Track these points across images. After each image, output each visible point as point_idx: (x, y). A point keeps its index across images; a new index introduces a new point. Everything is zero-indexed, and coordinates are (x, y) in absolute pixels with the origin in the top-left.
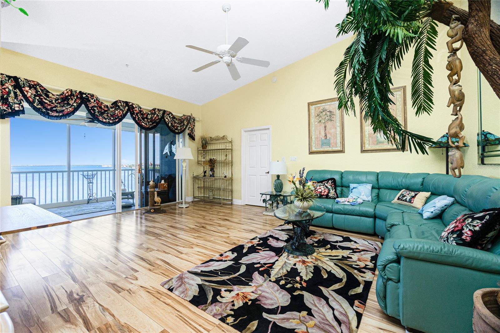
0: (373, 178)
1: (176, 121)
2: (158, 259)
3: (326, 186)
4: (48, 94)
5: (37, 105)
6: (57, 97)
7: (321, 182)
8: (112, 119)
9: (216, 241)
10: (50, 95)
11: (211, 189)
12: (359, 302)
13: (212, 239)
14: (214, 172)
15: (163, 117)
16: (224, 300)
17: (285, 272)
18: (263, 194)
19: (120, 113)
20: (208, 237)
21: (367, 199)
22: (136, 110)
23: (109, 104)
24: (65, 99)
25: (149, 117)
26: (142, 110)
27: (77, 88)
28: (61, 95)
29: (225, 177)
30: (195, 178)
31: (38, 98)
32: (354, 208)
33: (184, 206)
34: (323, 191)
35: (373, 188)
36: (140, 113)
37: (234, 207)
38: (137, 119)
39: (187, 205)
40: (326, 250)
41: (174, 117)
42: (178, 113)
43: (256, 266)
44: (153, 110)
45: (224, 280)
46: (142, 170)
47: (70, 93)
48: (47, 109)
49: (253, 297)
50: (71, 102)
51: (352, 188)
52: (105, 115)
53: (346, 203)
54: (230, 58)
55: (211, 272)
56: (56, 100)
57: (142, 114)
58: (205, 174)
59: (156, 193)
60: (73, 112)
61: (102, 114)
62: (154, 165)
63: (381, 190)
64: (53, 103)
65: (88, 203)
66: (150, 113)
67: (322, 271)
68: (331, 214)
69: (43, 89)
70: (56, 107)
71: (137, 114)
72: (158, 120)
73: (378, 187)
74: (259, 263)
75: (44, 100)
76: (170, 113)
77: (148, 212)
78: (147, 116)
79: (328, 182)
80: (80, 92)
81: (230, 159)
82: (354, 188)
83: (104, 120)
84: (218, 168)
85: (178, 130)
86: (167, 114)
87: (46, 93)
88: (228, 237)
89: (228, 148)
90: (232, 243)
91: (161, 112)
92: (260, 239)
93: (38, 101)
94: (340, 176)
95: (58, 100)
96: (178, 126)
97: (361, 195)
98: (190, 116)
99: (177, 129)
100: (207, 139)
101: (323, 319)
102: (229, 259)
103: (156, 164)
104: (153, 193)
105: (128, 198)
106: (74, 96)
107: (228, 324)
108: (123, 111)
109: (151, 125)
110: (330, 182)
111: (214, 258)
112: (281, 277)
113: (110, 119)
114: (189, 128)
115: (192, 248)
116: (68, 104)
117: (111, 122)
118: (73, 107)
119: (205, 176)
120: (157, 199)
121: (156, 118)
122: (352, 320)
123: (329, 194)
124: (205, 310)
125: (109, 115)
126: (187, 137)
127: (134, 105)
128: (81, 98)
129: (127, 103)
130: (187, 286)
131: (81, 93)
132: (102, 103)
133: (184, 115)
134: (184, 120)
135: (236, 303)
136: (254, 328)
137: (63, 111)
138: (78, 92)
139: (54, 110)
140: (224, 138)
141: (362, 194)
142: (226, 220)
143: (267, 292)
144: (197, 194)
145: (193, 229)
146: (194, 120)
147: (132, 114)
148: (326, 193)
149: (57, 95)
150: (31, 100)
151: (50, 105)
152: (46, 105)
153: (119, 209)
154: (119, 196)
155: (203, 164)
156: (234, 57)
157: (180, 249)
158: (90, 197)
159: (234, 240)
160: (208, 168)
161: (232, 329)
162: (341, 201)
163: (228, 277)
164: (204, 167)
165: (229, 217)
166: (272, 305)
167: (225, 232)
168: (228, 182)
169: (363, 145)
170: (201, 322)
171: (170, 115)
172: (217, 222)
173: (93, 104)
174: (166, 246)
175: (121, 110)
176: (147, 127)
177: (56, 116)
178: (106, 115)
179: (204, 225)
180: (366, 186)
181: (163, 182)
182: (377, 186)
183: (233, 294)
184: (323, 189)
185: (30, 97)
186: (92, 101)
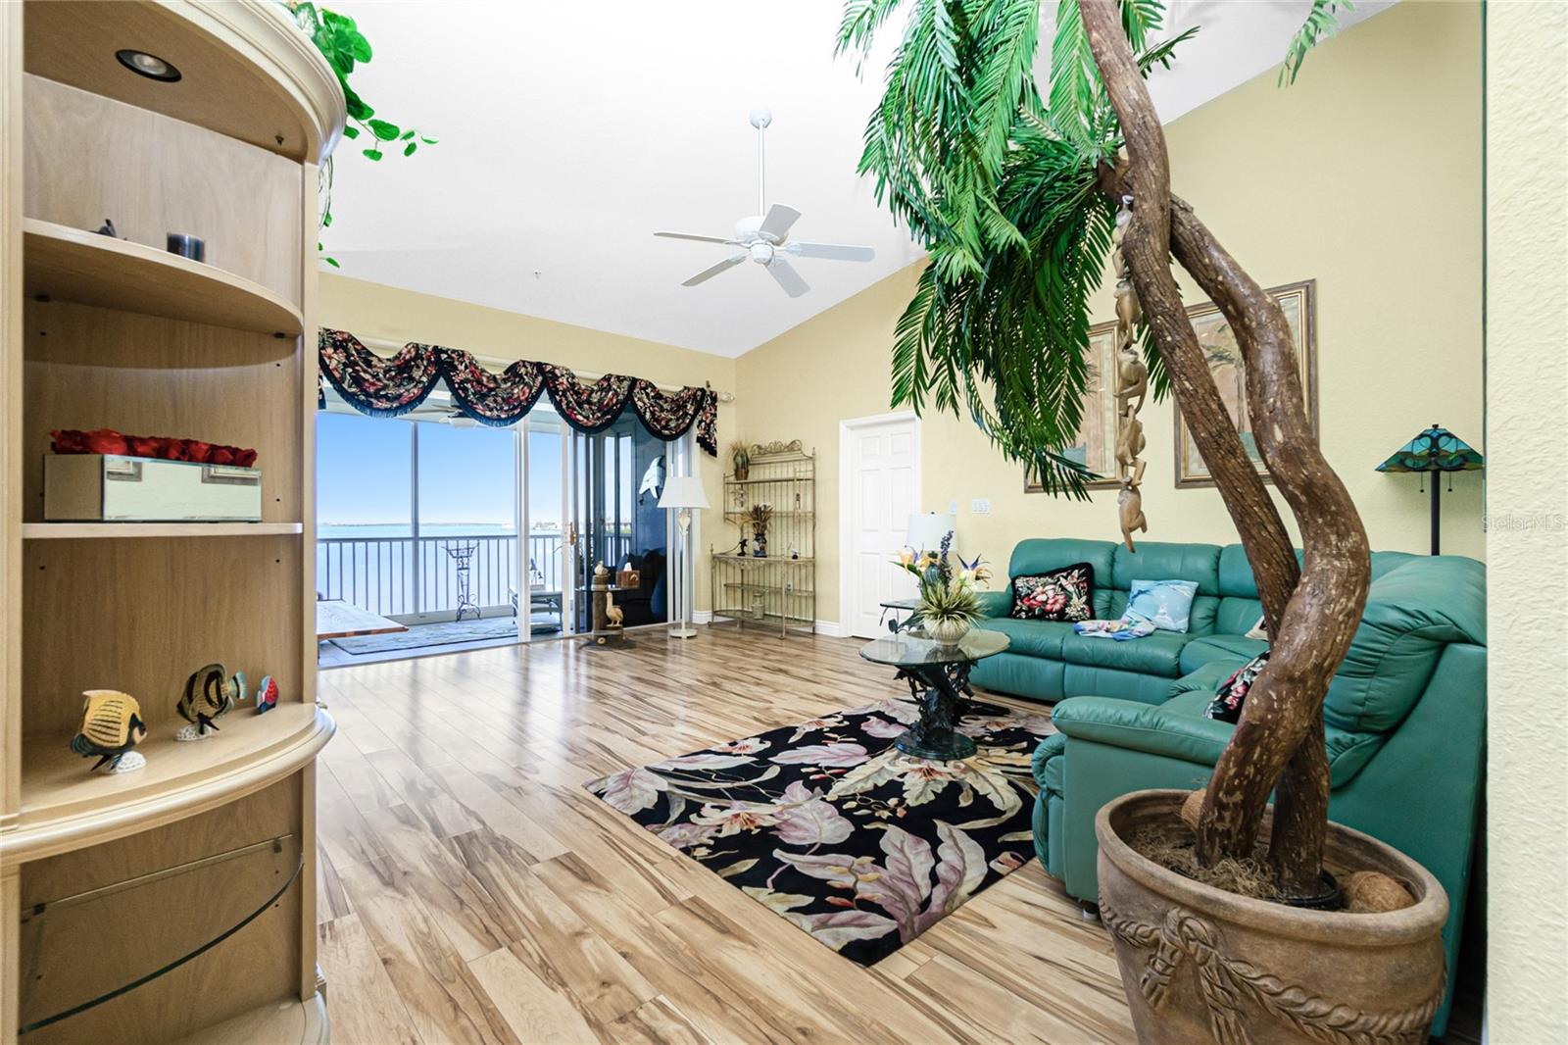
0: (1203, 564)
1: (665, 406)
2: (591, 741)
3: (1061, 585)
4: (371, 358)
5: (350, 387)
6: (389, 363)
7: (1051, 574)
8: (506, 408)
9: (735, 716)
10: (375, 361)
11: (759, 592)
12: (1012, 856)
13: (726, 710)
14: (765, 542)
15: (630, 396)
16: (701, 822)
17: (869, 786)
18: (888, 606)
19: (524, 393)
20: (718, 707)
21: (1172, 626)
22: (562, 383)
23: (498, 372)
24: (403, 367)
25: (595, 398)
26: (576, 380)
27: (429, 340)
28: (396, 358)
29: (795, 557)
30: (718, 560)
31: (350, 370)
32: (1123, 647)
33: (684, 633)
34: (1050, 601)
35: (1199, 593)
36: (573, 389)
37: (819, 643)
38: (564, 407)
39: (692, 633)
40: (1009, 751)
41: (659, 396)
42: (670, 384)
43: (803, 770)
44: (604, 379)
45: (718, 790)
46: (577, 538)
47: (413, 354)
48: (368, 395)
49: (768, 822)
50: (416, 374)
51: (1136, 593)
52: (490, 401)
53: (1102, 634)
54: (769, 248)
55: (697, 773)
56: (386, 372)
57: (577, 393)
58: (742, 548)
59: (609, 596)
60: (421, 398)
61: (482, 397)
62: (617, 523)
63: (1225, 599)
64: (379, 380)
65: (458, 620)
66: (596, 388)
67: (965, 793)
68: (1060, 665)
69: (359, 348)
70: (385, 387)
71: (564, 392)
72: (616, 405)
73: (1219, 590)
74: (816, 766)
75: (362, 374)
76: (650, 385)
77: (591, 643)
78: (590, 395)
79: (1068, 575)
80: (435, 348)
81: (809, 508)
82: (1140, 592)
83: (488, 413)
84: (778, 532)
85: (671, 429)
86: (641, 389)
87: (366, 355)
88: (768, 709)
89: (802, 476)
90: (771, 721)
91: (626, 384)
92: (846, 718)
93: (352, 377)
94: (1109, 559)
95: (390, 370)
96: (671, 420)
97: (1156, 613)
98: (702, 390)
99: (666, 427)
100: (748, 452)
101: (902, 873)
102: (748, 752)
103: (622, 520)
104: (603, 594)
105: (550, 610)
106: (422, 360)
107: (694, 858)
108: (531, 388)
109: (598, 419)
110: (1076, 573)
111: (713, 749)
112: (854, 795)
113: (501, 408)
114: (700, 422)
115: (672, 725)
116: (411, 379)
117: (503, 416)
118: (421, 385)
119: (743, 554)
120: (613, 611)
121: (611, 400)
122: (968, 881)
123: (1068, 610)
124: (656, 833)
125: (499, 399)
126: (696, 446)
127: (557, 371)
128: (438, 363)
129: (539, 367)
130: (636, 792)
131: (437, 351)
132: (483, 371)
133: (685, 388)
134: (685, 402)
135: (724, 829)
136: (745, 869)
137: (401, 395)
138: (430, 349)
139: (383, 396)
140: (792, 447)
141: (1161, 611)
142: (781, 670)
143: (804, 819)
144: (722, 604)
145: (689, 687)
146: (714, 399)
147: (552, 394)
148: (1057, 607)
149: (388, 360)
150: (337, 375)
151: (373, 384)
152: (367, 384)
153: (525, 635)
154: (524, 604)
155: (739, 522)
156: (778, 244)
157: (643, 725)
158: (463, 603)
159: (779, 716)
160: (750, 534)
161: (700, 865)
162: (1088, 628)
163: (729, 785)
164: (742, 530)
165: (793, 665)
166: (804, 839)
167: (766, 697)
168: (803, 571)
169: (1182, 465)
170: (643, 849)
171: (649, 390)
172: (756, 674)
173: (462, 376)
174: (615, 717)
175: (526, 384)
176: (590, 424)
177: (387, 410)
178: (492, 399)
179: (718, 680)
180: (1176, 587)
181: (628, 567)
182: (1213, 589)
183: (728, 813)
184: (1051, 594)
185: (336, 369)
186: (462, 367)
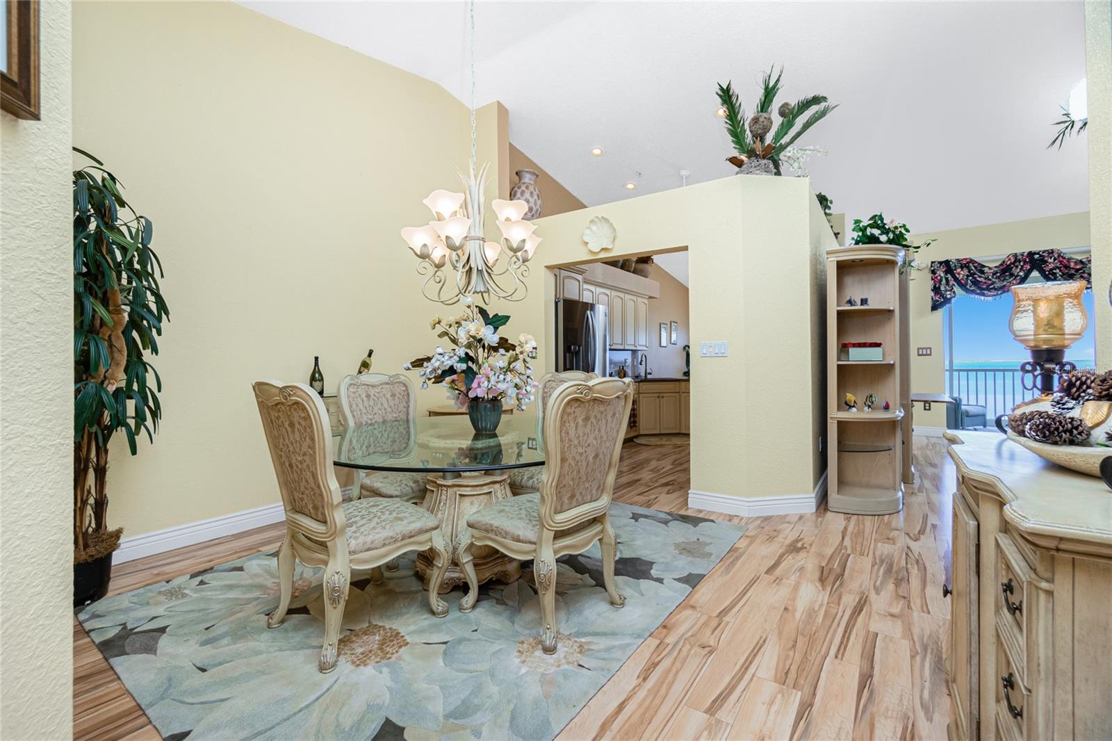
4: (984, 269)
5: (971, 287)
6: (996, 269)
10: (986, 270)
24: (1006, 269)
27: (1024, 248)
28: (1001, 265)
31: (971, 278)
47: (1013, 260)
48: (982, 289)
50: (1016, 271)
56: (994, 274)
64: (990, 280)
69: (976, 265)
70: (993, 283)
75: (978, 279)
80: (1029, 253)
87: (981, 268)
93: (972, 281)
95: (997, 273)
106: (1020, 262)
116: (1012, 275)
118: (1019, 277)
128: (1032, 261)
131: (1031, 254)
132: (1071, 259)
137: (1004, 285)
138: (1025, 254)
139: (991, 289)
149: (996, 267)
150: (963, 282)
151: (985, 283)
152: (982, 284)
173: (1051, 266)
177: (994, 295)
185: (962, 279)
186: (1052, 260)
